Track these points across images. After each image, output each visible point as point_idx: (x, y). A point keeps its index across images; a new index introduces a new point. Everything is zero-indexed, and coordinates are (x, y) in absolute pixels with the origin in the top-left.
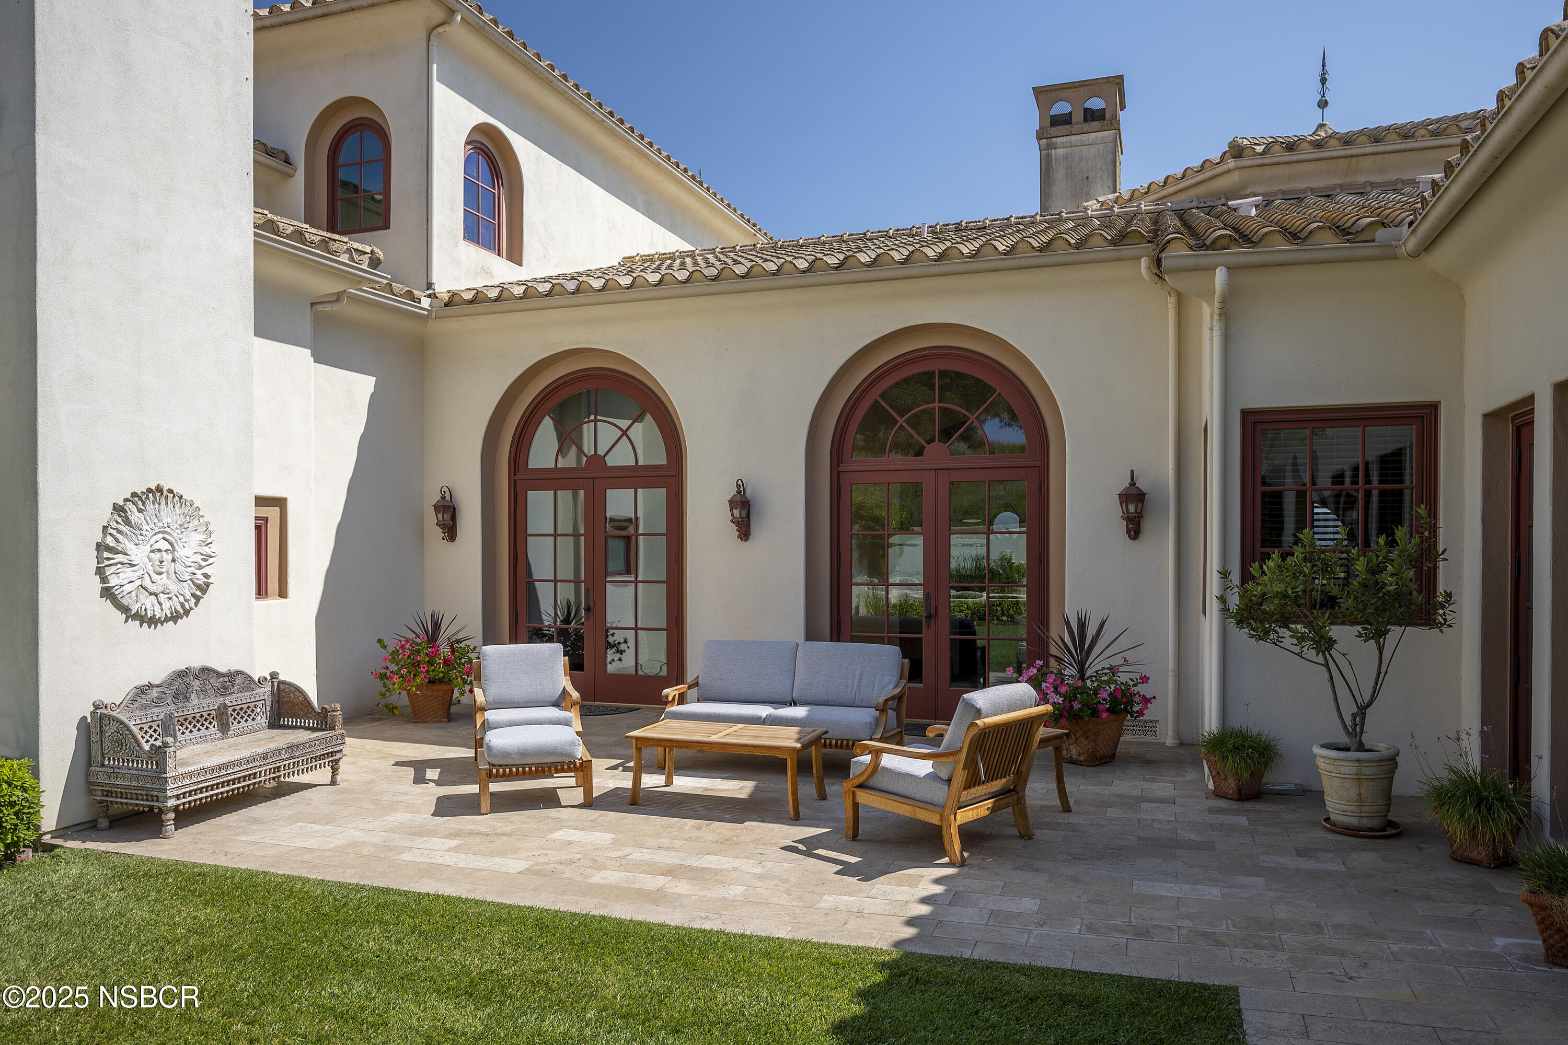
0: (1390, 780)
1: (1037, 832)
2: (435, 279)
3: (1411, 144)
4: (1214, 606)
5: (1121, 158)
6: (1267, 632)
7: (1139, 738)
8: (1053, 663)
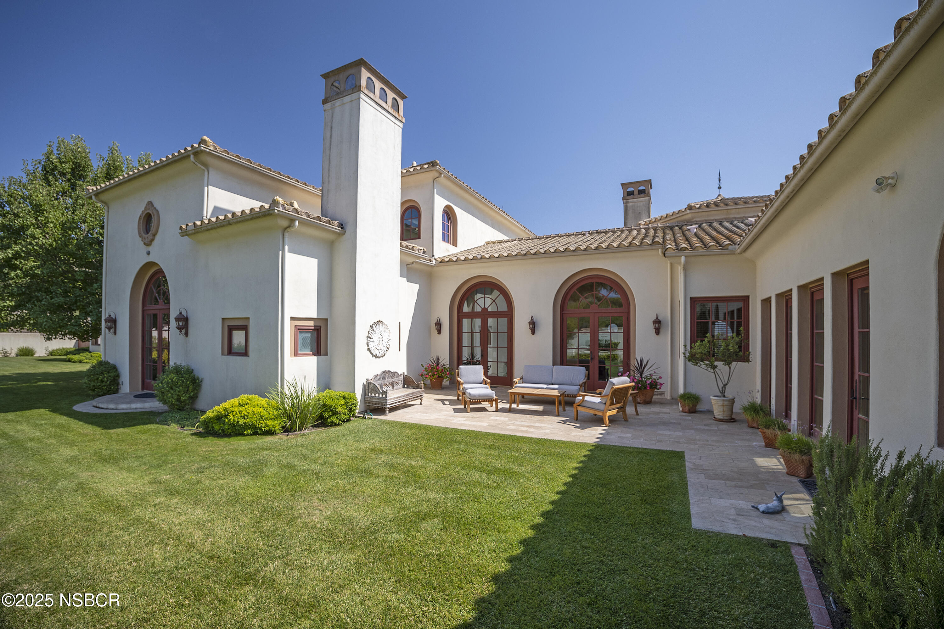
0: (733, 406)
1: (629, 420)
2: (435, 254)
3: (747, 206)
4: (682, 356)
5: (651, 205)
6: (697, 363)
7: (659, 397)
8: (632, 372)
